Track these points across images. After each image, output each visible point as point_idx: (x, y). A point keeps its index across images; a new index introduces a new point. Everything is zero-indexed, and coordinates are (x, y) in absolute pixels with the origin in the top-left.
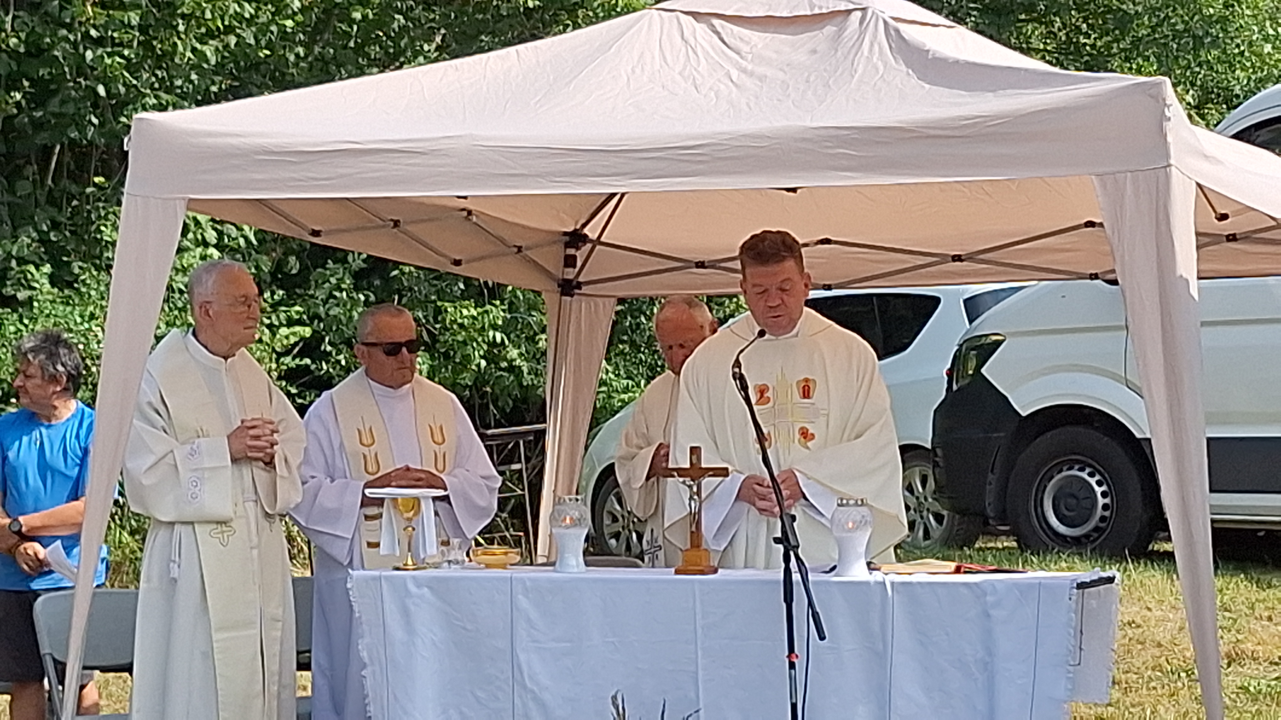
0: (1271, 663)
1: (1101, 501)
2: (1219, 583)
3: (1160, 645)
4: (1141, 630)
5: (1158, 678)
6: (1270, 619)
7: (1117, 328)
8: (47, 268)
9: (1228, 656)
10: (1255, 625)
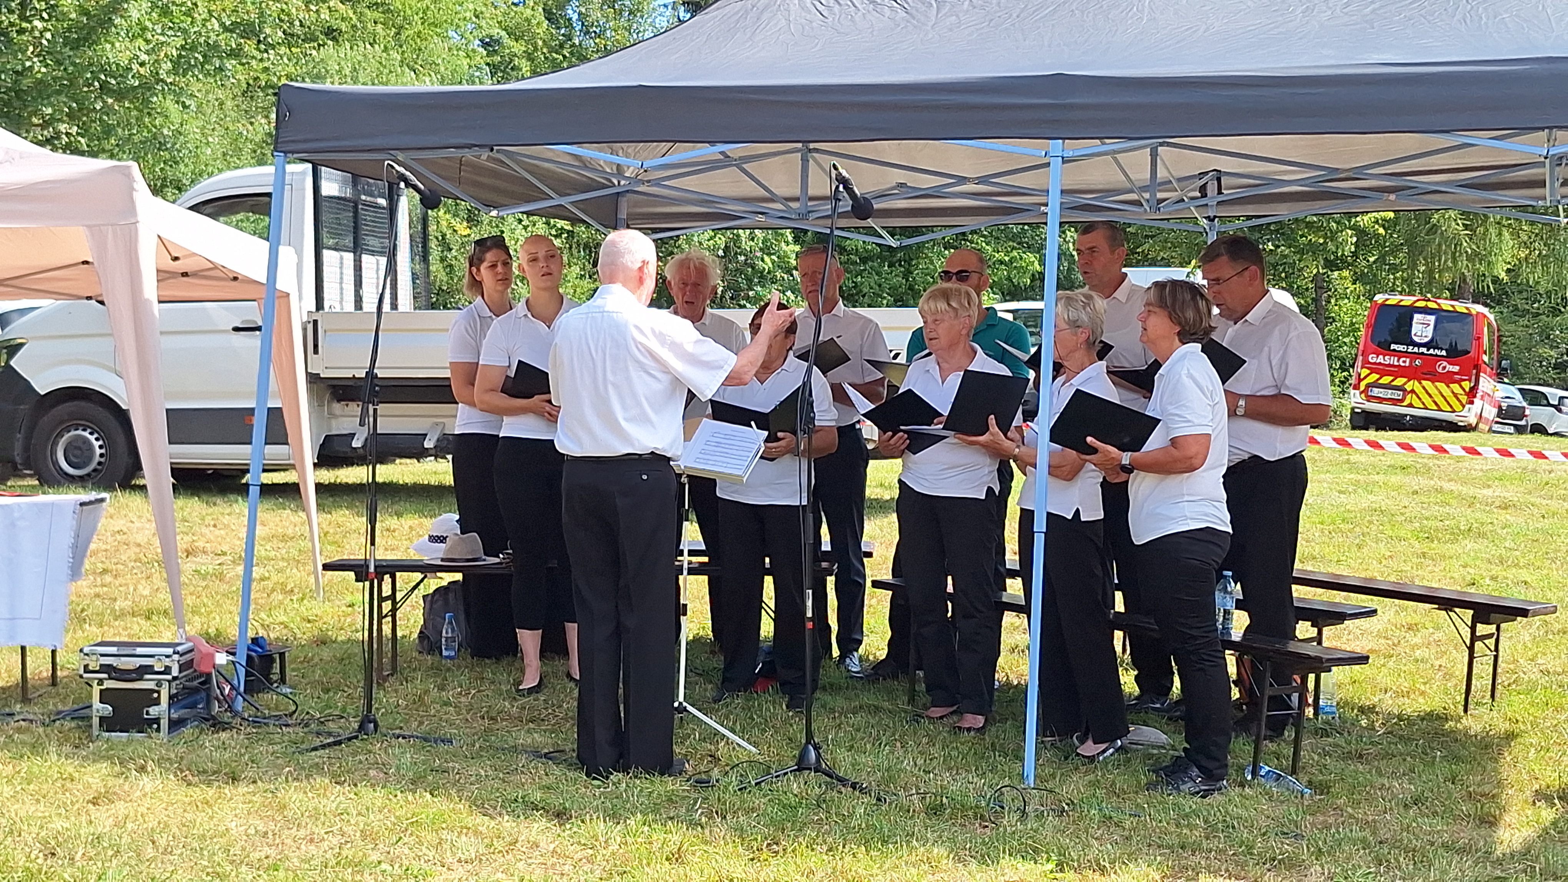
0: (216, 554)
1: (98, 451)
4: (125, 537)
5: (138, 567)
6: (215, 526)
7: (107, 335)
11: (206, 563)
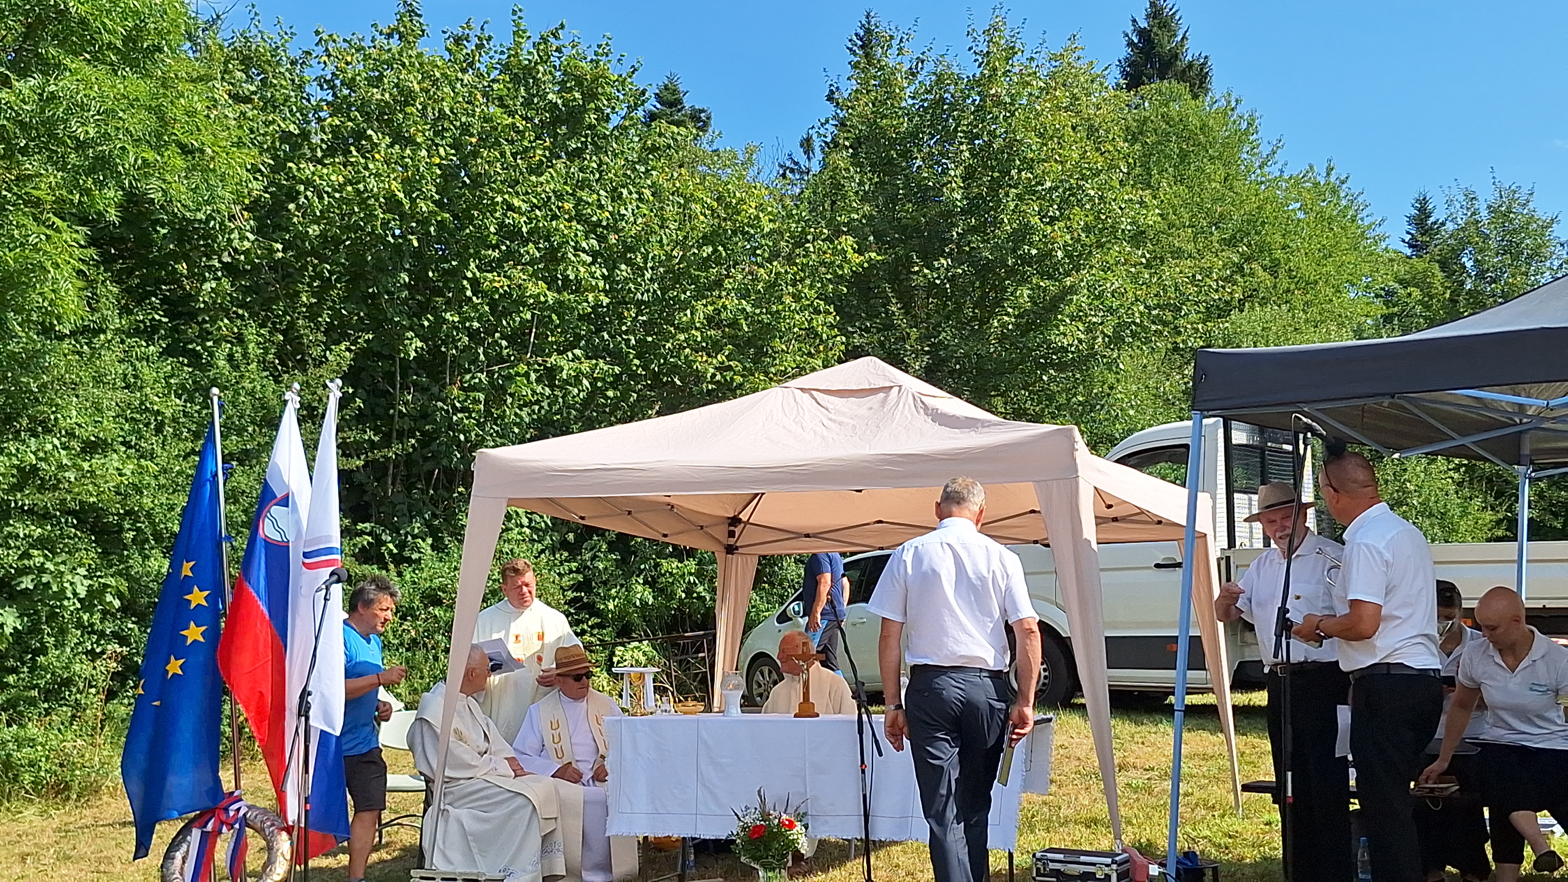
0: (1144, 770)
2: (1113, 722)
3: (1079, 759)
4: (1067, 751)
6: (1143, 743)
7: (1051, 572)
8: (429, 541)
9: (1120, 766)
10: (1134, 747)
11: (1137, 778)
